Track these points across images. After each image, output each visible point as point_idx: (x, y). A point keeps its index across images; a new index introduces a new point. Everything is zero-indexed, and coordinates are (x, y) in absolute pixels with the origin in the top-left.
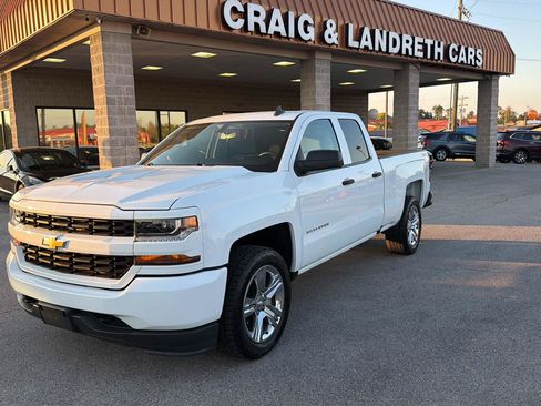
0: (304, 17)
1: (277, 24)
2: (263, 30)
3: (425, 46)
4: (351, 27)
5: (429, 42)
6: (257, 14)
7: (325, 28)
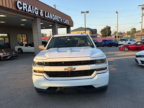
0: (36, 8)
1: (30, 9)
2: (27, 10)
3: (59, 18)
4: (45, 12)
5: (60, 18)
6: (25, 6)
7: (40, 12)
